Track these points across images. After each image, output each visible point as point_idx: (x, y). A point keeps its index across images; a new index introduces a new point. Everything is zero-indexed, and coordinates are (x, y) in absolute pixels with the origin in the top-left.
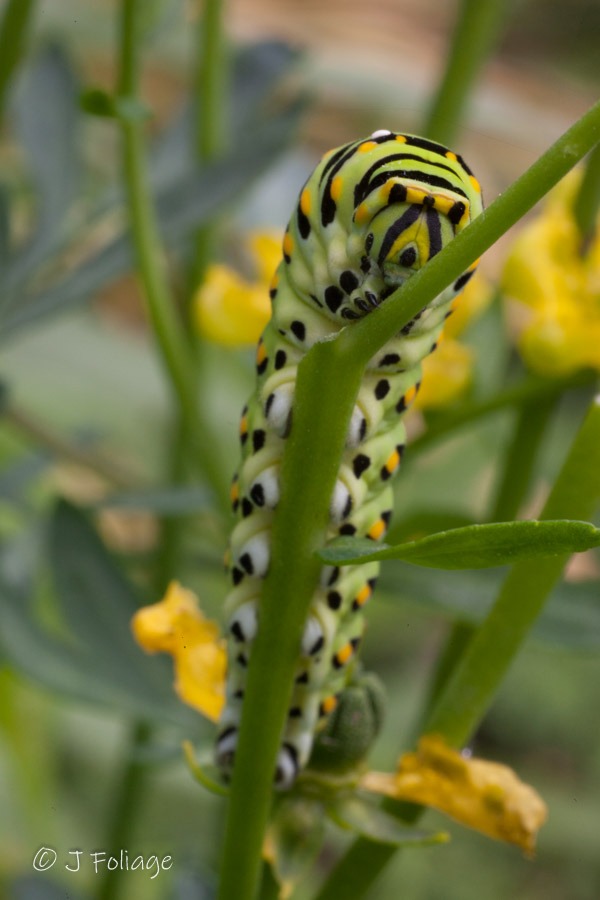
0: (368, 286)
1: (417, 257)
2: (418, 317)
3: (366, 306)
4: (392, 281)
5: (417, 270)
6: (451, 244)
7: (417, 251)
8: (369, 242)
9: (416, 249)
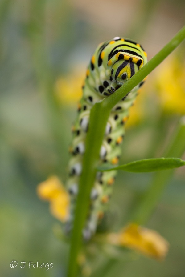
0: (112, 85)
1: (127, 76)
2: (127, 95)
3: (111, 92)
4: (119, 84)
5: (127, 81)
6: (137, 73)
7: (127, 75)
8: (112, 71)
9: (127, 74)
